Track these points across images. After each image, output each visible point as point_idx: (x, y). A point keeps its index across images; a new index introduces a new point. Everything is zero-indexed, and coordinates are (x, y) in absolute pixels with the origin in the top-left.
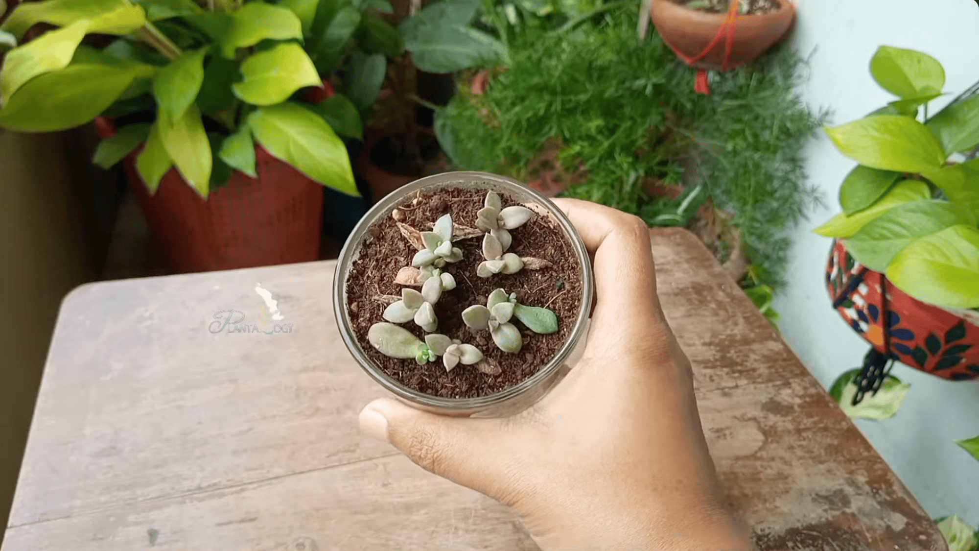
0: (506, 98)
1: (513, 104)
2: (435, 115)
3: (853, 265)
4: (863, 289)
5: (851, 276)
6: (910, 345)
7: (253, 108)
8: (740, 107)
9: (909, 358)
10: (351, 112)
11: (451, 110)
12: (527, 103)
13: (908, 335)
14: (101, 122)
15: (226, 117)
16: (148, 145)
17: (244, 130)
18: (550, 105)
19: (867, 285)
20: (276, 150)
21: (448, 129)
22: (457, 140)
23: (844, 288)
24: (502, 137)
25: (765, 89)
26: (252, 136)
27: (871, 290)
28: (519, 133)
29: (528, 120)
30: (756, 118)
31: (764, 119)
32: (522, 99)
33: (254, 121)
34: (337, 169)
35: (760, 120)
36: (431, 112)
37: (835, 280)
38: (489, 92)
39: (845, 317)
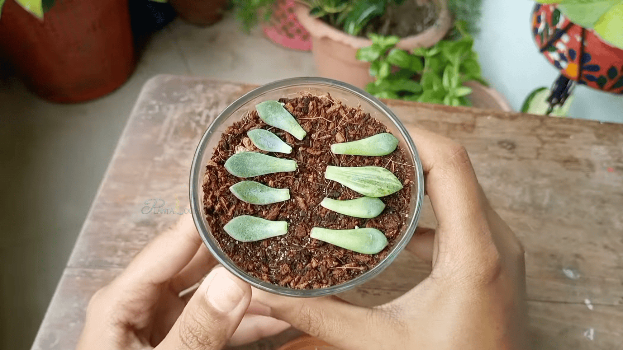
3: (558, 21)
4: (565, 38)
5: (556, 30)
6: (596, 75)
9: (594, 83)
13: (595, 68)
19: (569, 35)
23: (549, 39)
27: (572, 39)
37: (542, 34)
39: (549, 59)
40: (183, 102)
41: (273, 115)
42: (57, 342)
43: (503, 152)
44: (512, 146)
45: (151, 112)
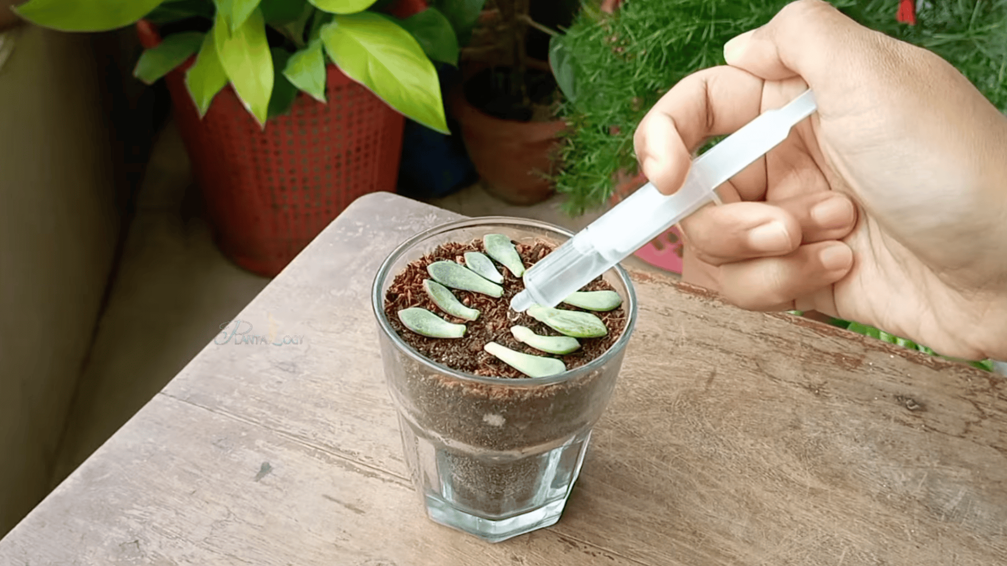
0: (644, 20)
1: (653, 28)
2: (552, 41)
7: (328, 18)
8: (959, 43)
10: (446, 30)
11: (572, 33)
12: (671, 26)
14: (144, 28)
15: (294, 30)
16: (200, 56)
17: (315, 45)
18: (700, 30)
20: (351, 71)
21: (567, 58)
22: (578, 73)
24: (635, 68)
25: (990, 22)
26: (324, 52)
28: (657, 66)
29: (670, 48)
30: (978, 58)
31: (989, 60)
32: (666, 22)
33: (328, 34)
34: (424, 97)
35: (984, 62)
36: (548, 37)
38: (622, 11)
40: (399, 231)
41: (498, 246)
42: (107, 475)
43: (898, 411)
44: (918, 407)
45: (350, 234)
